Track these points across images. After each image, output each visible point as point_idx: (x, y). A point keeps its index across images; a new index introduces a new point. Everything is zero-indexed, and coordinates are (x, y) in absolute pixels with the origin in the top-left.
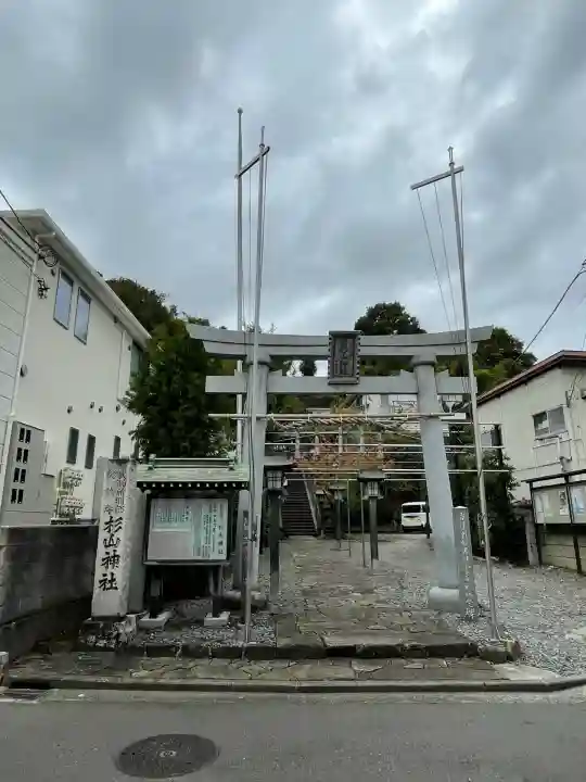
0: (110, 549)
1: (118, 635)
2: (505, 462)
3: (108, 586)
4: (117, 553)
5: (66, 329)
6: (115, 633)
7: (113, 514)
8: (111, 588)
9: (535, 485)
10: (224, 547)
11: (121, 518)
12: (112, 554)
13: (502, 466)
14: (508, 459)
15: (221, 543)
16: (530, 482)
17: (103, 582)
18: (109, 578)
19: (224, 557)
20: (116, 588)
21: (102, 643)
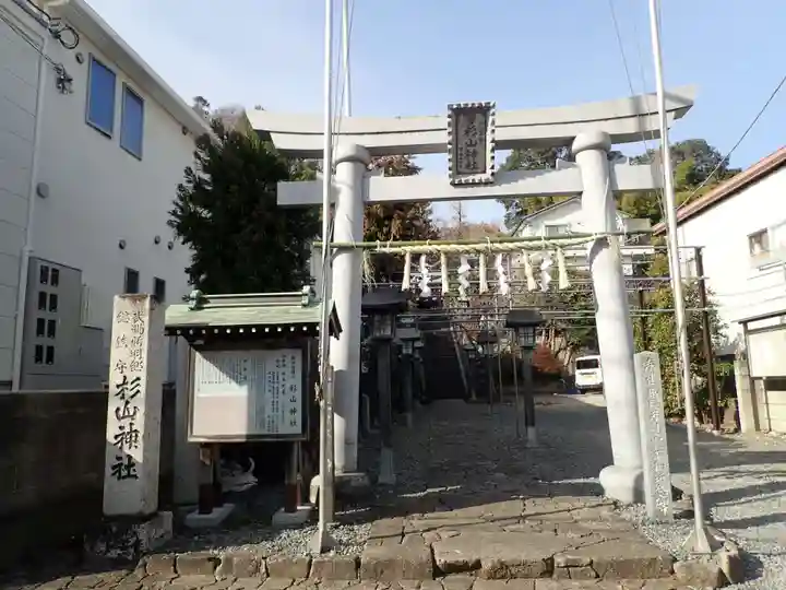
0: (126, 422)
1: (138, 542)
2: (709, 298)
3: (124, 473)
4: (134, 428)
5: (109, 137)
6: (132, 541)
7: (126, 372)
8: (129, 475)
9: (751, 326)
10: (298, 416)
11: (138, 379)
12: (127, 430)
13: (705, 303)
14: (713, 294)
15: (293, 411)
16: (745, 323)
17: (116, 467)
18: (126, 462)
19: (298, 429)
20: (135, 477)
21: (114, 554)
